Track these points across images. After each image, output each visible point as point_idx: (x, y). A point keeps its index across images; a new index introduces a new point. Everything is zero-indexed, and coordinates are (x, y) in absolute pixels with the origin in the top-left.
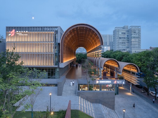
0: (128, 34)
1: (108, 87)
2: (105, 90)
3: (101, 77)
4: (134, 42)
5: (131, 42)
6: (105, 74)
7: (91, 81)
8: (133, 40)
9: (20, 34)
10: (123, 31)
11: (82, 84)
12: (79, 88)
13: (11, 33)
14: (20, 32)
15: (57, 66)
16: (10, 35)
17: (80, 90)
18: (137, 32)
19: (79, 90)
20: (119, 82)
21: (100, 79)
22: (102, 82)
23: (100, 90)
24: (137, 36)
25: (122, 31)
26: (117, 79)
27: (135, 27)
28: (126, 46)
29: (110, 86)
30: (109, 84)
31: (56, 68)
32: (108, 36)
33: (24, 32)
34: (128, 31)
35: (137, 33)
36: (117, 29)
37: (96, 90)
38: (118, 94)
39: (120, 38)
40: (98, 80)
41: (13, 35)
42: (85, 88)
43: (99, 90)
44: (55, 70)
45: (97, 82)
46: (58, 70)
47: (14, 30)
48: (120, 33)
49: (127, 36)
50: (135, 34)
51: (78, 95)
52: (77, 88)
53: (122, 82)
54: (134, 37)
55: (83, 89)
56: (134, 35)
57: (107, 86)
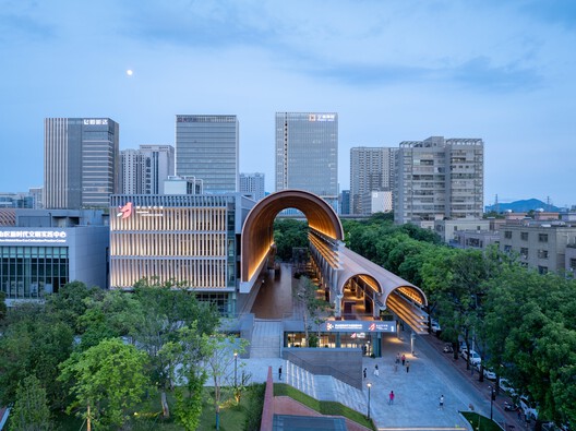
0: (442, 166)
1: (356, 338)
2: (349, 345)
3: (339, 314)
4: (460, 190)
5: (452, 190)
6: (348, 307)
7: (313, 325)
8: (457, 183)
9: (145, 214)
10: (427, 153)
11: (292, 333)
12: (286, 339)
13: (124, 210)
14: (144, 208)
15: (233, 289)
16: (119, 215)
17: (289, 345)
18: (470, 157)
19: (285, 345)
20: (382, 327)
21: (338, 319)
22: (342, 326)
23: (338, 346)
24: (471, 171)
25: (423, 153)
26: (379, 319)
27: (465, 141)
28: (436, 203)
29: (362, 335)
30: (358, 332)
31: (232, 293)
32: (386, 153)
33: (155, 207)
34: (442, 154)
35: (470, 162)
36: (406, 146)
37: (327, 346)
38: (380, 356)
39: (416, 177)
40: (331, 322)
41: (127, 215)
42: (301, 341)
43: (334, 345)
44: (227, 297)
45: (330, 327)
46: (234, 297)
47: (129, 204)
48: (417, 161)
49: (439, 169)
50: (464, 165)
51: (285, 358)
52: (282, 342)
53: (389, 328)
54: (460, 176)
55: (295, 344)
56: (461, 167)
57: (353, 336)
